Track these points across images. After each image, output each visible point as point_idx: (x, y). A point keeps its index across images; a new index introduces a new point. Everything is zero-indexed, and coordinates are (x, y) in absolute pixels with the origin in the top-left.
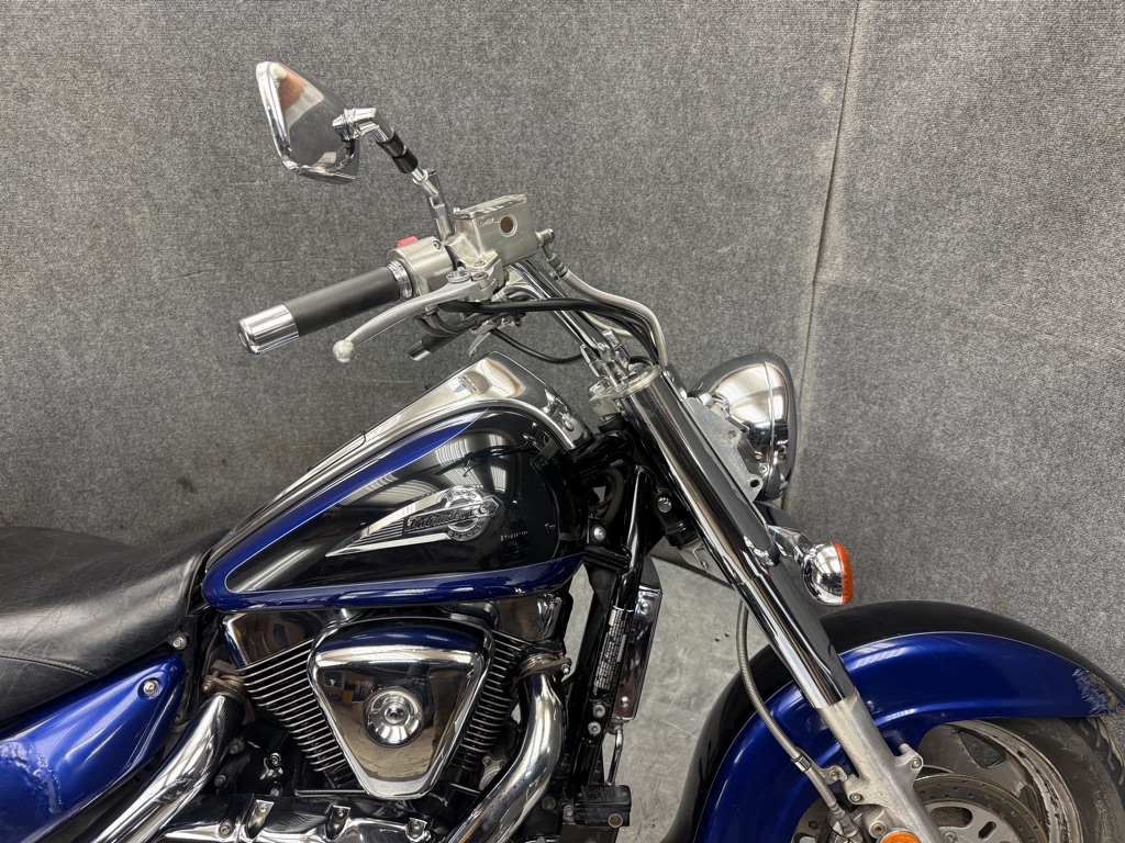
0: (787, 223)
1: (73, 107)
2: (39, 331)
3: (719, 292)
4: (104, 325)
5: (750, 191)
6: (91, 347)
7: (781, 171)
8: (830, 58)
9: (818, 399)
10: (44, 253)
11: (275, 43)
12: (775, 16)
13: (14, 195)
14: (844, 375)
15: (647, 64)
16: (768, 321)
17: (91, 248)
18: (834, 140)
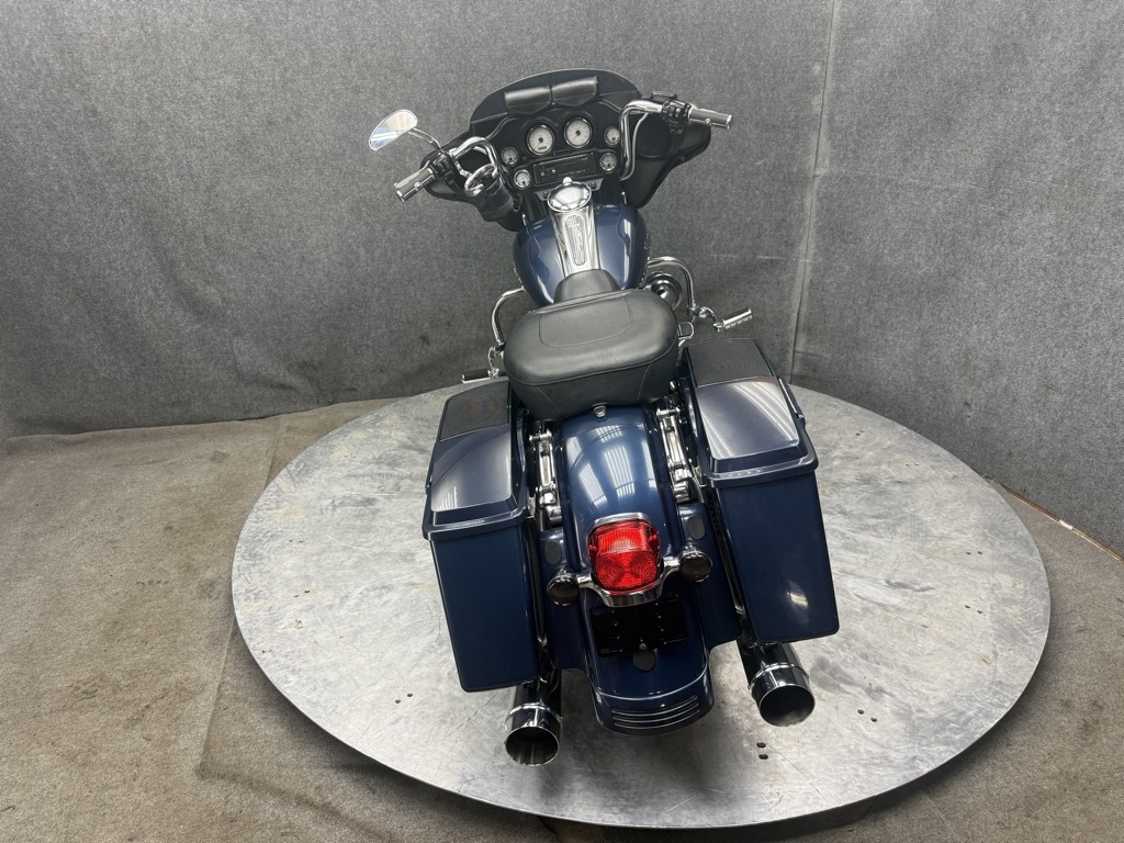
0: (797, 143)
1: (383, 96)
2: (351, 237)
3: (757, 189)
4: (387, 232)
5: (774, 127)
6: (378, 247)
7: (792, 114)
8: (818, 50)
9: (817, 247)
10: (358, 187)
11: (497, 54)
12: (786, 28)
13: (344, 151)
14: (832, 229)
15: (713, 58)
16: (786, 203)
17: (385, 183)
18: (820, 95)
